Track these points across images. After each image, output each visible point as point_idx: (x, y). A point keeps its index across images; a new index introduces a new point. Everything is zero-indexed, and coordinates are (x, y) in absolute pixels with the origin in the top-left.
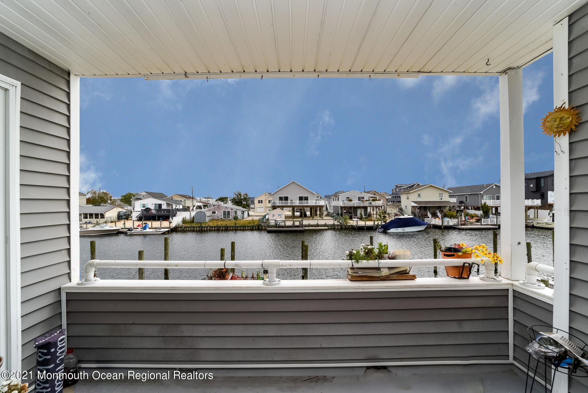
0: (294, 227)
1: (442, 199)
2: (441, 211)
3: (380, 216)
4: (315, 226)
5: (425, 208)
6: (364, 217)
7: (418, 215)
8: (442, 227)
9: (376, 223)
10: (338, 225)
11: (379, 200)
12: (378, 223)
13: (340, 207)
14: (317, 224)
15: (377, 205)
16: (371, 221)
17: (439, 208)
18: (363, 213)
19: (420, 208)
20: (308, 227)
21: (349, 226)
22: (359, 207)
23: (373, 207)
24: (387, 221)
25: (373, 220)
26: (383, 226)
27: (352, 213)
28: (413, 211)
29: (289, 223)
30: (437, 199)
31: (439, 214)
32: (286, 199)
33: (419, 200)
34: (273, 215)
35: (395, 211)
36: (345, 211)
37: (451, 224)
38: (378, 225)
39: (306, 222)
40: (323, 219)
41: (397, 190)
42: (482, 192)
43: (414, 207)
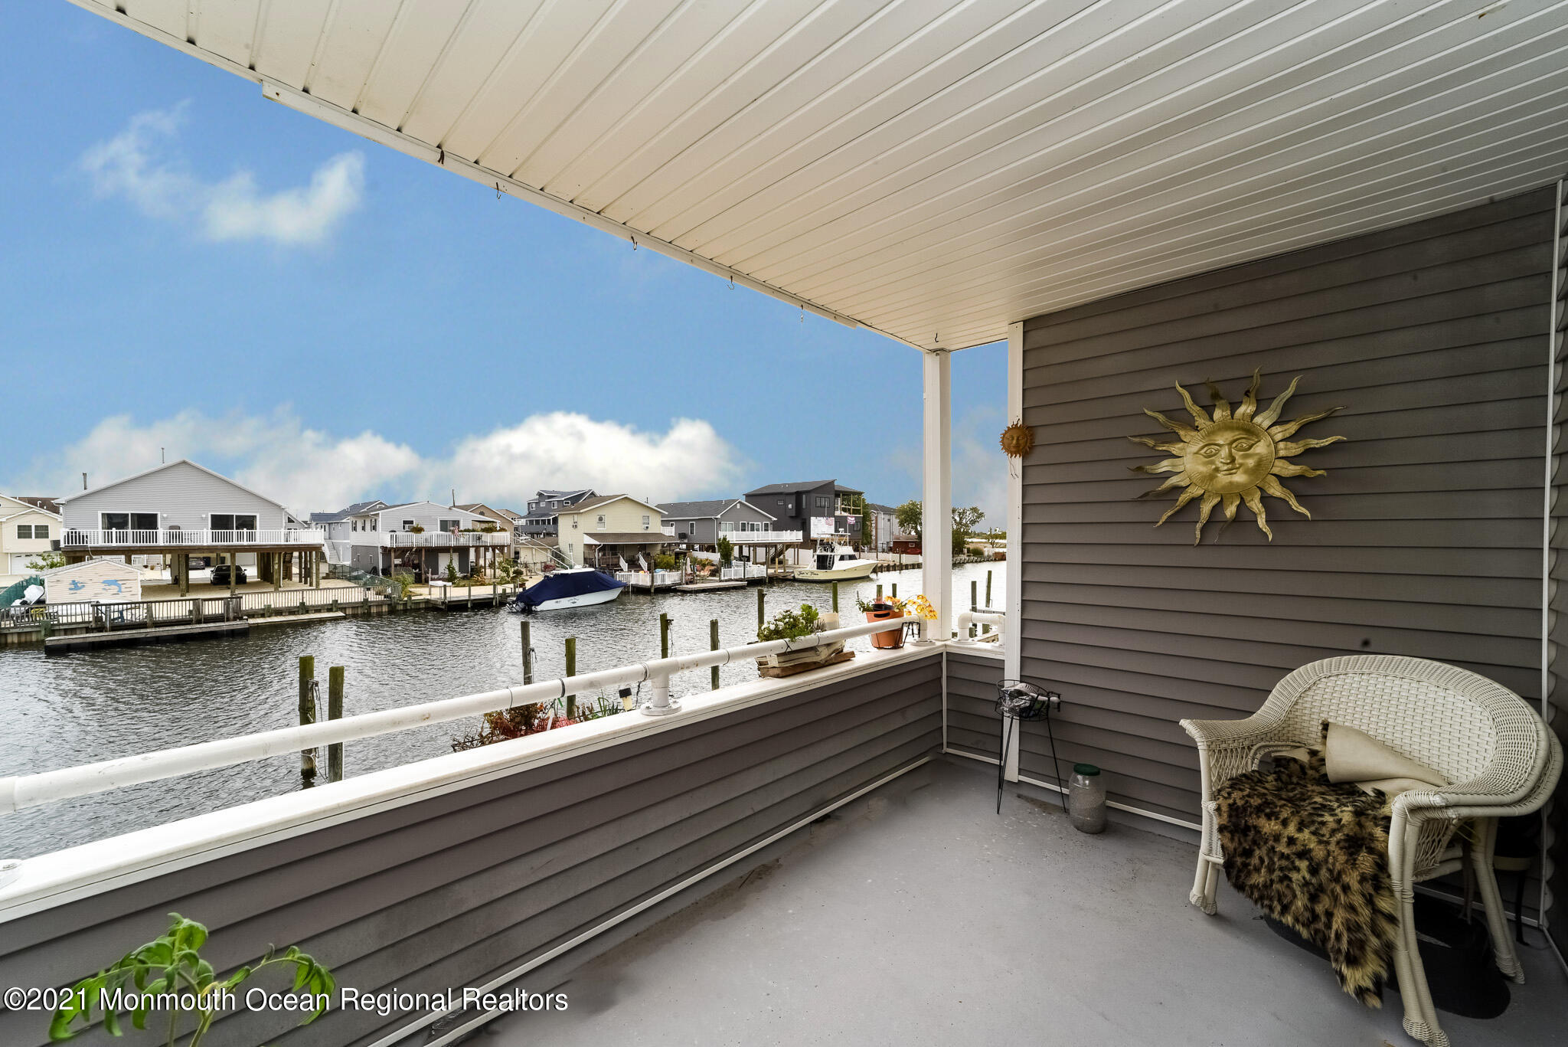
0: (199, 622)
1: (647, 528)
2: (647, 556)
3: (506, 571)
4: (291, 611)
5: (614, 549)
6: (459, 575)
7: (599, 565)
8: (652, 591)
9: (500, 590)
10: (379, 604)
11: (502, 530)
12: (504, 590)
13: (380, 551)
14: (303, 604)
15: (497, 542)
16: (483, 584)
17: (643, 548)
18: (456, 565)
19: (603, 549)
20: (263, 616)
21: (417, 603)
22: (446, 550)
23: (486, 548)
24: (529, 585)
25: (487, 581)
26: (520, 597)
27: (423, 566)
28: (587, 556)
29: (174, 609)
30: (639, 529)
31: (643, 563)
32: (147, 521)
33: (601, 530)
34: (70, 583)
35: (545, 557)
36: (398, 561)
37: (668, 582)
38: (504, 595)
39: (251, 601)
40: (317, 589)
41: (543, 505)
42: (719, 516)
43: (589, 546)
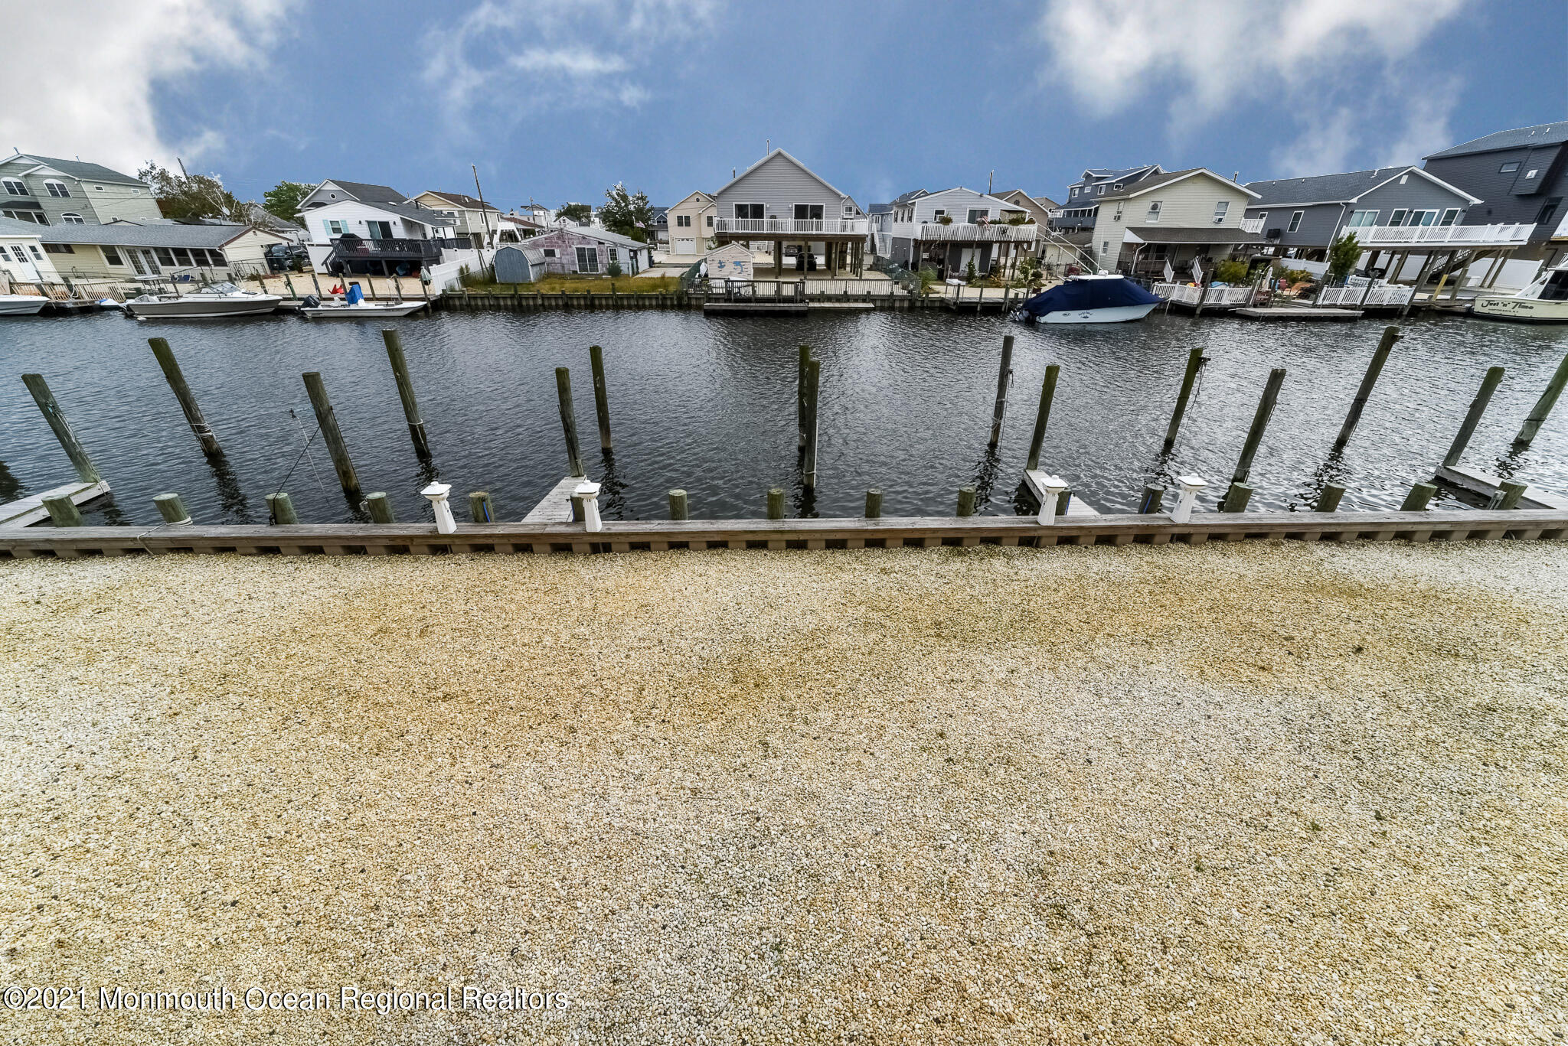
0: (779, 302)
1: (1220, 220)
2: (1206, 262)
3: (1025, 272)
4: (838, 298)
5: (1161, 251)
6: (977, 274)
7: (1136, 272)
8: (1199, 312)
9: (1012, 294)
10: (902, 299)
11: (1031, 222)
12: (1017, 295)
13: (912, 243)
14: (846, 292)
15: (1022, 237)
16: (998, 286)
17: (1204, 250)
18: (976, 263)
19: (1146, 250)
20: (819, 301)
21: (933, 301)
22: (969, 244)
23: (1009, 242)
24: (1044, 290)
25: (1003, 283)
26: (1028, 304)
27: (947, 261)
28: (1123, 258)
29: (766, 289)
30: (1203, 220)
31: (1198, 272)
32: (758, 211)
33: (1151, 222)
34: (720, 262)
35: (1071, 257)
36: (925, 256)
37: (1226, 301)
38: (1016, 299)
39: (813, 287)
40: (861, 279)
42: (1354, 200)
43: (1128, 246)
